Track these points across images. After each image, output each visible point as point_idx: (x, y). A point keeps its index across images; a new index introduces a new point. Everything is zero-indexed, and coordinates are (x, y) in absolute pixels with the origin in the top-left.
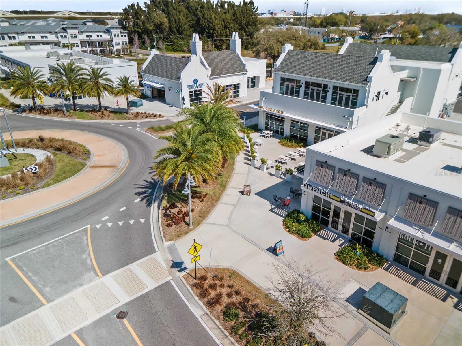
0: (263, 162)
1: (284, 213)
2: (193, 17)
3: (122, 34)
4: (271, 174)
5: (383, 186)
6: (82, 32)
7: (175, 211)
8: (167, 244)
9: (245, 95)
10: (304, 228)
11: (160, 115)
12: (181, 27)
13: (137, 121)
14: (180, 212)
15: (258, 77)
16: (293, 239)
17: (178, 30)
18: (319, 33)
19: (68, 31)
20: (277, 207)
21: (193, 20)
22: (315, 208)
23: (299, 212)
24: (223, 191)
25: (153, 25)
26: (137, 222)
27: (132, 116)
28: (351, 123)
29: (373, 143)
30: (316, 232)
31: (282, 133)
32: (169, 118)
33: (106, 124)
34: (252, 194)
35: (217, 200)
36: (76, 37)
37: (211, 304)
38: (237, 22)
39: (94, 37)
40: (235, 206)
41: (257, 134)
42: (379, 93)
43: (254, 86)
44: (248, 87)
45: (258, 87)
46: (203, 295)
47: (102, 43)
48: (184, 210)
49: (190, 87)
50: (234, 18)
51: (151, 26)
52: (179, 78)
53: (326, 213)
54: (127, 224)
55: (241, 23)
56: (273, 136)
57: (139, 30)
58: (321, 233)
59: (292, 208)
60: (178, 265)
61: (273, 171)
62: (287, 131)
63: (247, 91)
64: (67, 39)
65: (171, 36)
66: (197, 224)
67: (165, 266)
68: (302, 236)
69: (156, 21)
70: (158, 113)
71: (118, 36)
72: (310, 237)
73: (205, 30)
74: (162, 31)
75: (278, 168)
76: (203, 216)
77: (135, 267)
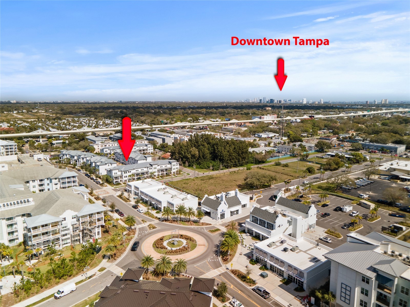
0: (246, 246)
1: (250, 260)
2: (212, 148)
3: (177, 164)
4: (248, 249)
5: (267, 254)
6: (159, 165)
7: (225, 258)
8: (224, 265)
9: (241, 213)
10: (253, 263)
11: (211, 224)
12: (205, 155)
13: (204, 227)
14: (226, 258)
15: (246, 204)
16: (251, 265)
17: (203, 157)
18: (288, 149)
19: (153, 166)
20: (248, 258)
21: (212, 150)
22: (256, 259)
23: (253, 259)
24: (235, 254)
25: (190, 155)
26: (216, 260)
27: (201, 224)
28: (271, 234)
29: (269, 244)
30: (256, 264)
31: (253, 235)
32: (214, 225)
33: (194, 228)
34: (242, 255)
35: (234, 256)
36: (156, 168)
37: (235, 274)
38: (236, 152)
39: (164, 167)
40: (238, 258)
41: (245, 234)
42: (280, 225)
43: (245, 207)
44: (242, 207)
45: (246, 207)
46: (233, 273)
47: (167, 169)
48: (227, 258)
49: (221, 213)
50: (234, 150)
51: (189, 156)
52: (217, 210)
53: (258, 260)
54: (214, 261)
55: (238, 152)
56: (250, 235)
57: (182, 156)
58: (257, 264)
59: (252, 258)
60: (227, 269)
61: (248, 248)
62: (254, 234)
63: (242, 209)
64: (152, 170)
65: (199, 160)
66: (230, 261)
67: (225, 269)
68: (253, 264)
69: (192, 153)
70: (210, 223)
71: (175, 165)
72: (254, 265)
73: (218, 156)
74: (195, 158)
75: (249, 248)
76: (231, 260)
77: (219, 268)
